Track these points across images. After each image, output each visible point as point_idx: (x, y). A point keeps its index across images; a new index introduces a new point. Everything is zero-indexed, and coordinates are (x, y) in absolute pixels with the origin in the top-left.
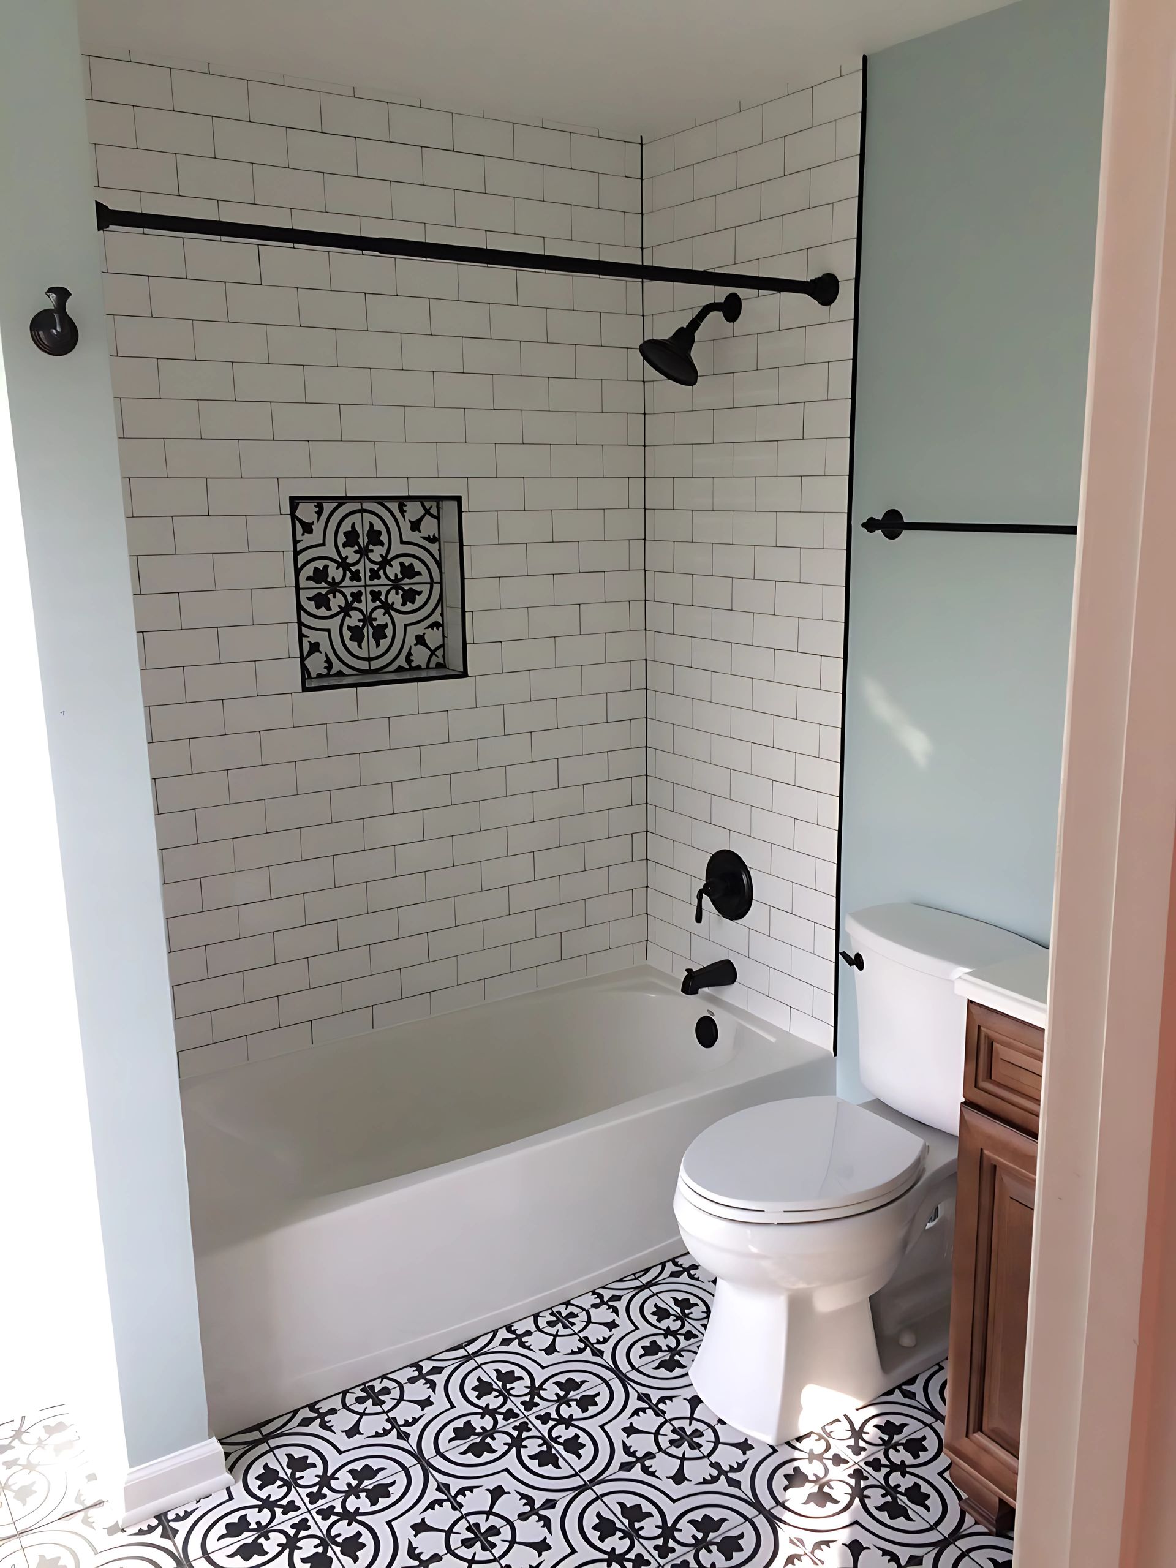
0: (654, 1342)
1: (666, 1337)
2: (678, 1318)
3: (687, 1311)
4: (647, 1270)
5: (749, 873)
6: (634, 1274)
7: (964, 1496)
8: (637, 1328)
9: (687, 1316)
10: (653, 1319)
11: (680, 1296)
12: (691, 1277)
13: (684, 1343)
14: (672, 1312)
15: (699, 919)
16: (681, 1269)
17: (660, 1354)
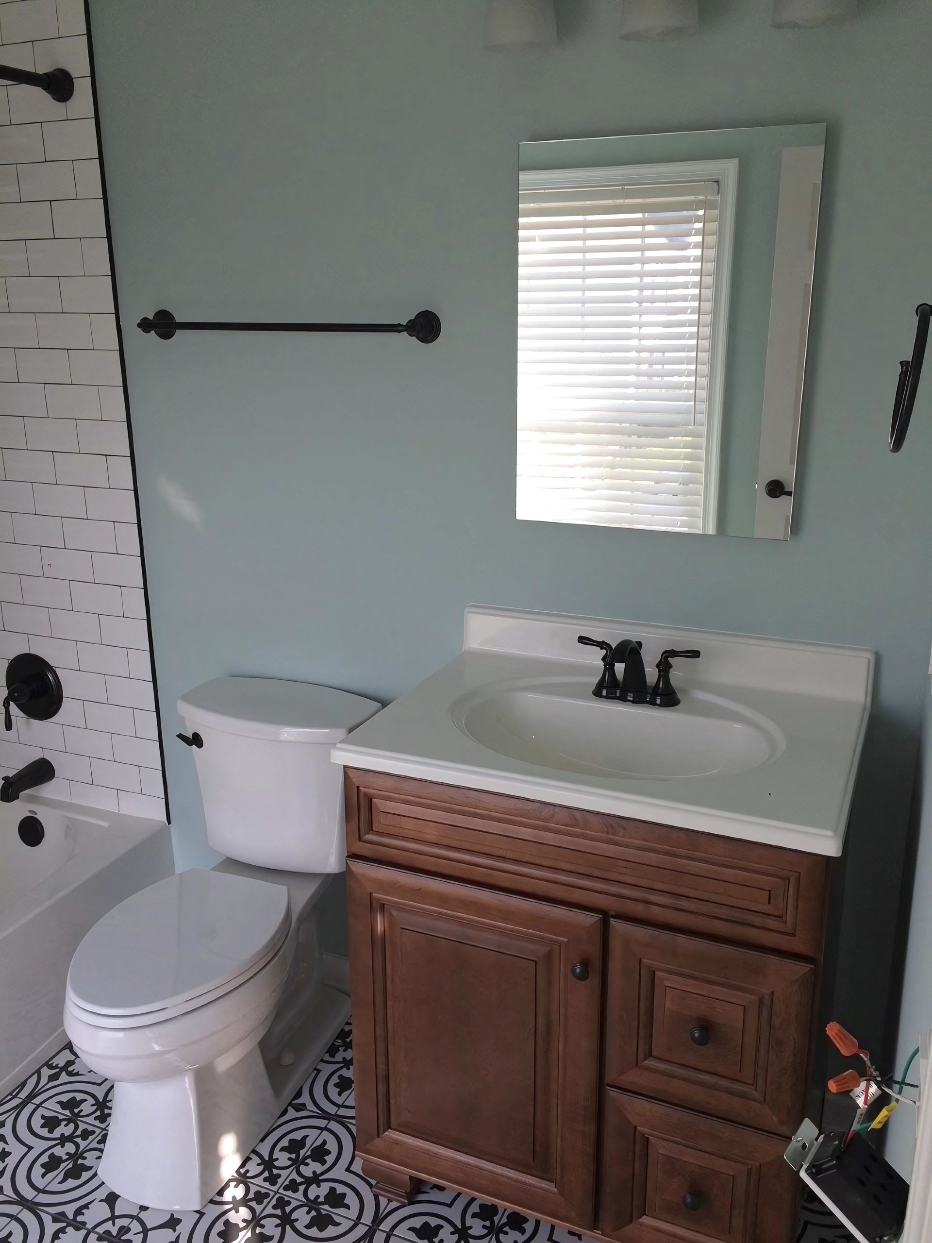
0: (52, 1156)
1: (63, 1146)
2: (69, 1121)
3: (76, 1111)
4: (23, 1085)
5: (55, 672)
6: (11, 1094)
7: (373, 1182)
8: (30, 1148)
9: (78, 1115)
10: (44, 1132)
11: (65, 1098)
12: (71, 1074)
13: (83, 1144)
14: (61, 1117)
15: (9, 726)
16: (58, 1070)
17: (63, 1165)
